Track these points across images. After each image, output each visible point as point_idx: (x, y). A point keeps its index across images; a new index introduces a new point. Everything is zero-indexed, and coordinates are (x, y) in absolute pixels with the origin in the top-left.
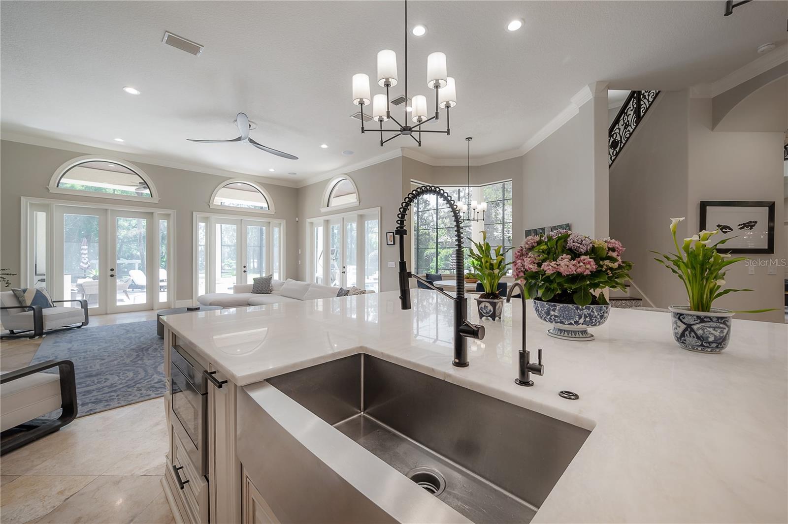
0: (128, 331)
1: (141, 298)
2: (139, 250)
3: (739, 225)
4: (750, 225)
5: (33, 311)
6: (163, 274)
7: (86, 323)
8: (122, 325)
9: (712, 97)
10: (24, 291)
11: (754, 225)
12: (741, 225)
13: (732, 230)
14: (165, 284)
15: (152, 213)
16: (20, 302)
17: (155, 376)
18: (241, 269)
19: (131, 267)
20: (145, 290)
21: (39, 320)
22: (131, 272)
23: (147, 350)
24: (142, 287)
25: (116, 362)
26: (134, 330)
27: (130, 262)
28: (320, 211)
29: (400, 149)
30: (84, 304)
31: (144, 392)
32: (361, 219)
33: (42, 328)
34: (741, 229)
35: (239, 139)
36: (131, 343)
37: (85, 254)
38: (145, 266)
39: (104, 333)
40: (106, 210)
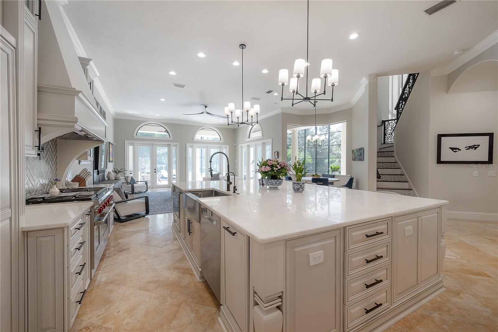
0: (161, 194)
1: (165, 182)
2: (165, 160)
3: (466, 147)
4: (475, 147)
5: (131, 185)
6: (174, 172)
7: (147, 191)
8: (159, 192)
9: (447, 74)
10: (128, 177)
11: (478, 147)
12: (468, 147)
13: (460, 150)
14: (175, 177)
15: (170, 144)
16: (127, 181)
17: (170, 207)
18: (208, 170)
19: (162, 168)
20: (167, 179)
21: (133, 188)
22: (162, 171)
23: (168, 200)
24: (166, 178)
25: (158, 203)
26: (163, 194)
27: (161, 166)
28: (245, 140)
29: (280, 109)
30: (146, 183)
31: (167, 211)
32: (264, 144)
33: (134, 191)
34: (467, 149)
35: (203, 113)
36: (162, 198)
37: (143, 162)
38: (167, 168)
39: (153, 195)
40: (153, 144)
